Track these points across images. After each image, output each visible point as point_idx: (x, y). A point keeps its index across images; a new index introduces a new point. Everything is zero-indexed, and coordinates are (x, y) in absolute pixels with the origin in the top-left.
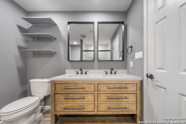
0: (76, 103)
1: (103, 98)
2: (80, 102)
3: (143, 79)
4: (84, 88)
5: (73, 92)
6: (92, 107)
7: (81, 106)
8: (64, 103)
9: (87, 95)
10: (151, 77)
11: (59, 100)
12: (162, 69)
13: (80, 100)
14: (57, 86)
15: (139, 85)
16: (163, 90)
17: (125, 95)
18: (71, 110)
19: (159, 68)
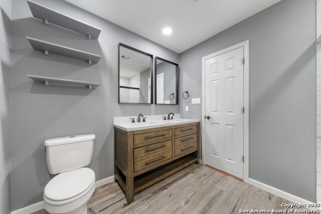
0: (157, 153)
1: (178, 142)
2: (160, 151)
3: (201, 120)
4: (164, 135)
5: (154, 142)
6: (171, 154)
7: (161, 156)
8: (145, 157)
9: (166, 142)
10: (209, 118)
11: (139, 156)
12: (216, 112)
13: (161, 150)
14: (137, 137)
15: (195, 129)
16: (217, 125)
17: (191, 136)
18: (152, 164)
19: (214, 111)
